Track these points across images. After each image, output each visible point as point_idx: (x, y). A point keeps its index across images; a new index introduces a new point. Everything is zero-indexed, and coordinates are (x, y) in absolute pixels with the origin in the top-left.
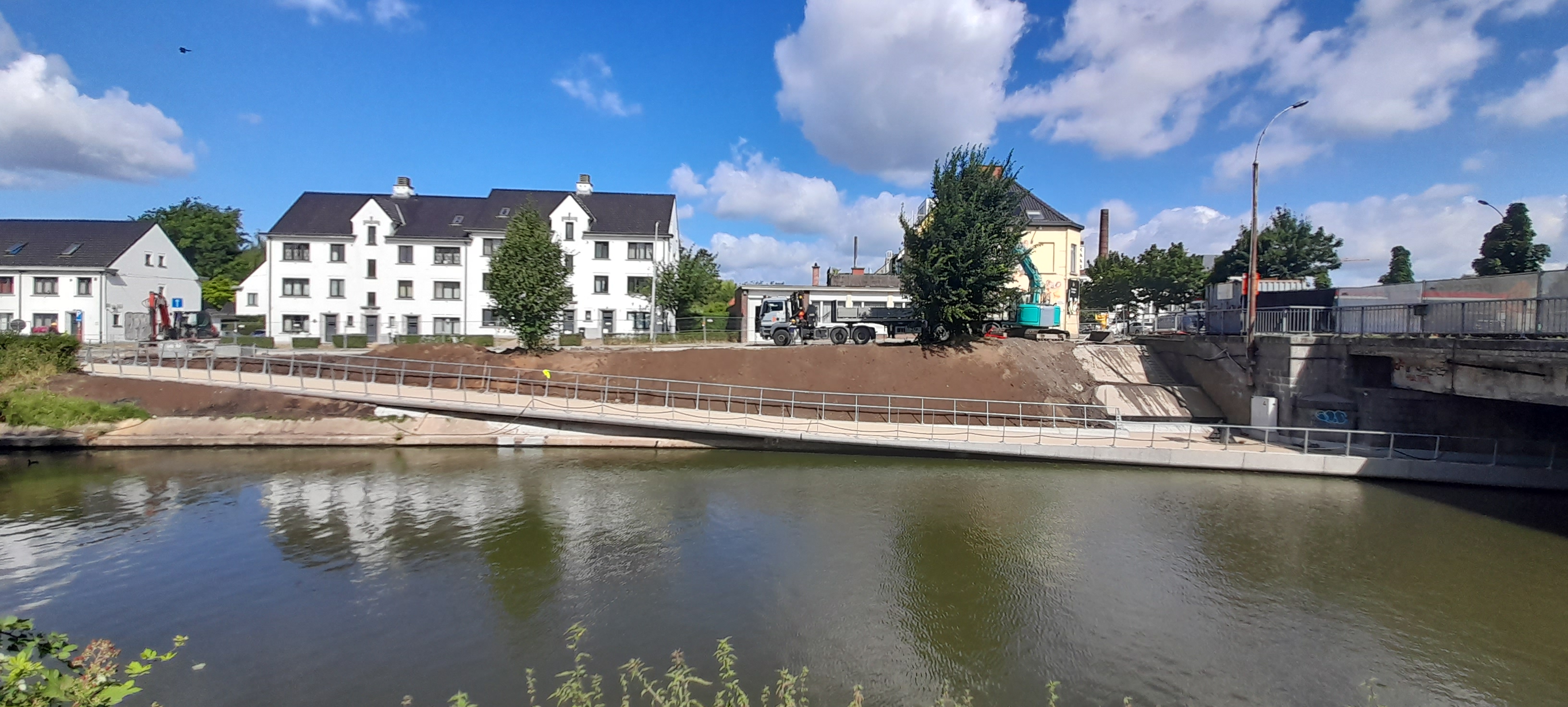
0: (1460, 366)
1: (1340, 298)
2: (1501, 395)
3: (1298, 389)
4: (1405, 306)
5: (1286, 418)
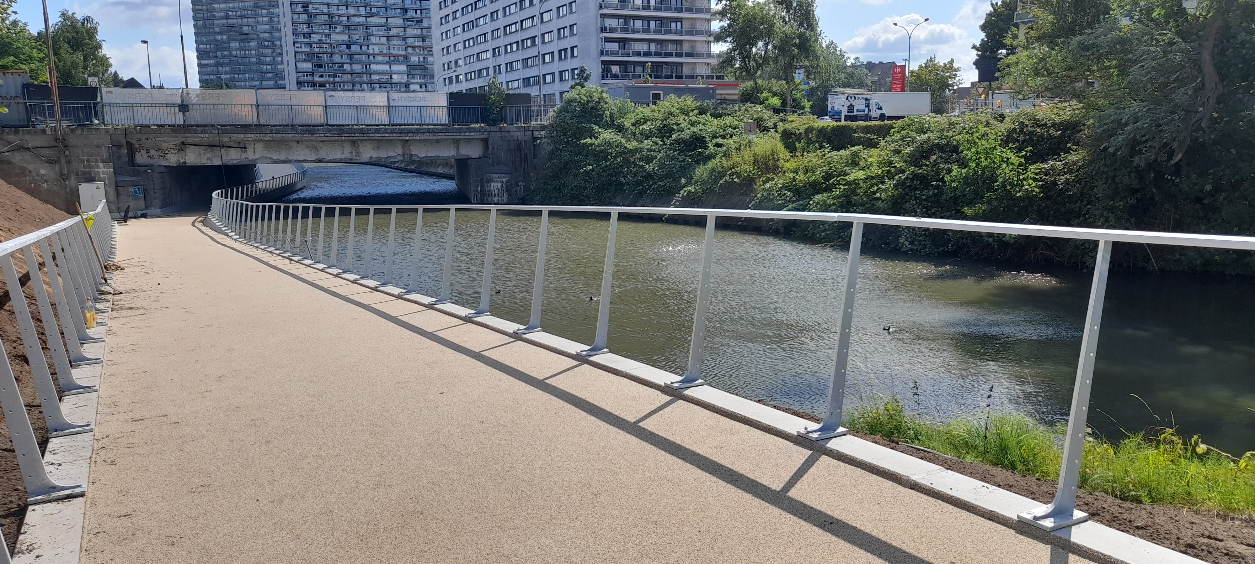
0: (188, 146)
1: (104, 95)
2: (217, 162)
3: (115, 172)
4: (168, 105)
5: (112, 197)
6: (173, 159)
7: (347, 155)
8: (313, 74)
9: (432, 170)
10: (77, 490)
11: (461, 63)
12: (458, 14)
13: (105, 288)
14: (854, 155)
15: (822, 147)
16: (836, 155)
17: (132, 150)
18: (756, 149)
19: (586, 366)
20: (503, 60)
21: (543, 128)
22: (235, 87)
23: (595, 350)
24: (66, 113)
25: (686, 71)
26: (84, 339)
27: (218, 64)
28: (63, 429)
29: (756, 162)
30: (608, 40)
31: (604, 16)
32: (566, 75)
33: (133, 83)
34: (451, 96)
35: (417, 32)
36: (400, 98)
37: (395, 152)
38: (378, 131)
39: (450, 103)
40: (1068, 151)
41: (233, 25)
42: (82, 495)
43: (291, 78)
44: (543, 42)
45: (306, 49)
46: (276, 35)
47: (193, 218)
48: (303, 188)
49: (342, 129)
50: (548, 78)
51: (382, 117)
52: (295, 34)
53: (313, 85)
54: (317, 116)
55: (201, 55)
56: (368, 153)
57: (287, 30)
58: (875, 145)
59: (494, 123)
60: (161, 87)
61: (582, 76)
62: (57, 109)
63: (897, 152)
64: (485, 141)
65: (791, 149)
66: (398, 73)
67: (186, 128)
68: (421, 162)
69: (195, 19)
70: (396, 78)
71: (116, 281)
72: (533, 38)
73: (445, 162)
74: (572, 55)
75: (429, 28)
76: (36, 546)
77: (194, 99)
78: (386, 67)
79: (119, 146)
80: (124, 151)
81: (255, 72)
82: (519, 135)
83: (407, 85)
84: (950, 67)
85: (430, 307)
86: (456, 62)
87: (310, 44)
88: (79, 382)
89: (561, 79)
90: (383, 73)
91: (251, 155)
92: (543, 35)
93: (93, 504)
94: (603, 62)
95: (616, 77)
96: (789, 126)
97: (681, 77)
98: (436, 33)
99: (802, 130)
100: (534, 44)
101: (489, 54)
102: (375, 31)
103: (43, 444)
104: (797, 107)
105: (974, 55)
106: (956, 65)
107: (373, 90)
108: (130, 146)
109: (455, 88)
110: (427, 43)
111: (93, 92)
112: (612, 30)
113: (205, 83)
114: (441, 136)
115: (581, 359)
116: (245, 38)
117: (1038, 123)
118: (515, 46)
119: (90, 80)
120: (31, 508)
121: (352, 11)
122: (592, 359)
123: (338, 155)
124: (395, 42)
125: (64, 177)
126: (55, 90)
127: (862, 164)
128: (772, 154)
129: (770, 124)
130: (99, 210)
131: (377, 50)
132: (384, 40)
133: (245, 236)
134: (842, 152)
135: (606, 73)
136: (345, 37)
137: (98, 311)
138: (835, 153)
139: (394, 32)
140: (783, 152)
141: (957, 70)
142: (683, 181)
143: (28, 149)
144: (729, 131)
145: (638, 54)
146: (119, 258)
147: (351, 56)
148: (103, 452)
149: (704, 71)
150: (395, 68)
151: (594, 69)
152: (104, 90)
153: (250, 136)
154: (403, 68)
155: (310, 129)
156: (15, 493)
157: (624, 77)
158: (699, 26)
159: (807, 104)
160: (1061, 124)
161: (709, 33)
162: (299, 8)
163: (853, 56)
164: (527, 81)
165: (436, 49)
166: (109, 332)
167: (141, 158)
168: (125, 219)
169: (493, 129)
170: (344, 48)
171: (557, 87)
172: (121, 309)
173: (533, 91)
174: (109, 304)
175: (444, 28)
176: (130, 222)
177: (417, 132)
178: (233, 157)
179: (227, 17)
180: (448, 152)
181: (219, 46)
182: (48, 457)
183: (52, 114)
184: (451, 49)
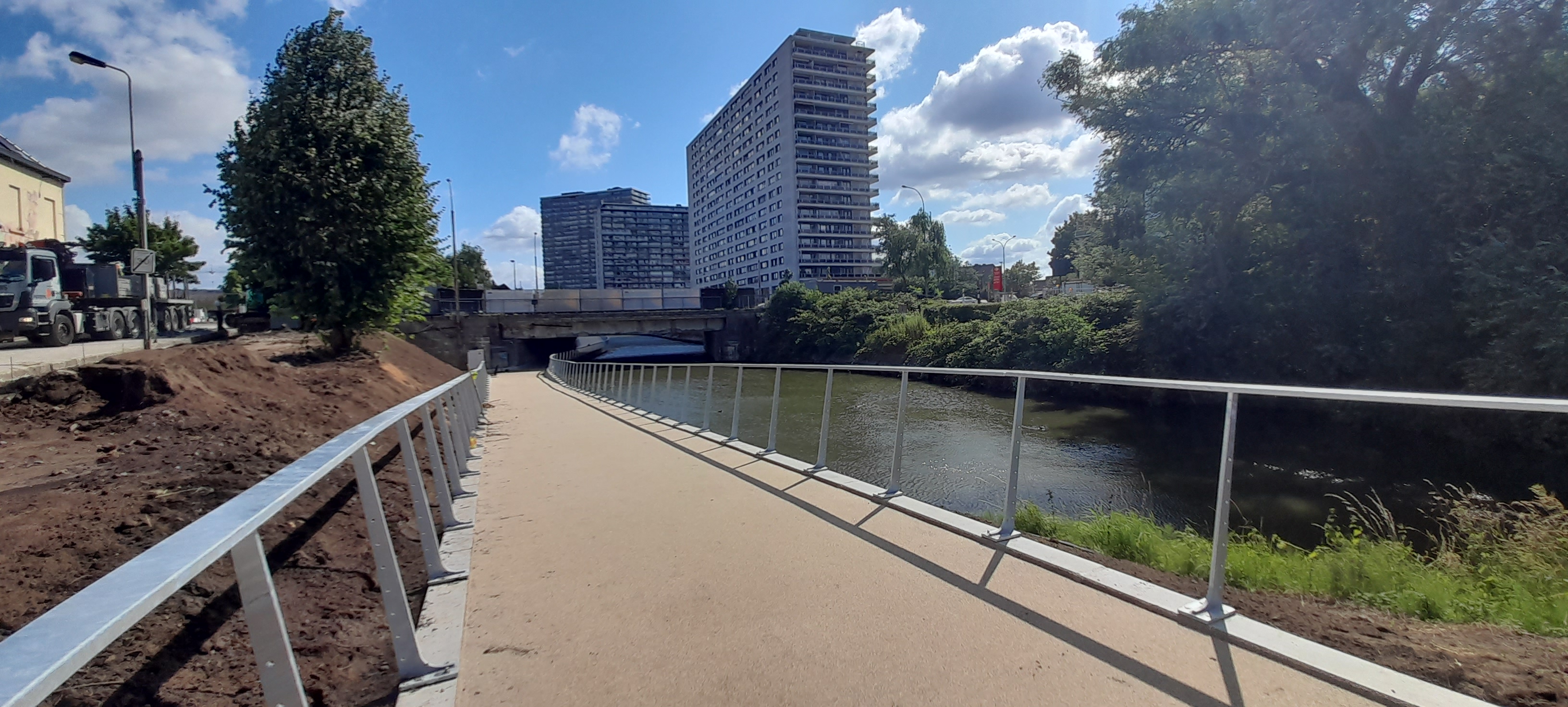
0: (536, 326)
1: (487, 295)
2: (554, 336)
3: (491, 343)
4: (526, 300)
5: (488, 359)
6: (526, 335)
7: (635, 330)
8: (614, 279)
9: (688, 339)
10: (462, 575)
11: (708, 269)
12: (707, 239)
13: (482, 420)
14: (975, 325)
15: (952, 320)
16: (962, 326)
17: (501, 328)
18: (907, 322)
19: (812, 480)
20: (735, 267)
21: (763, 310)
22: (566, 288)
23: (818, 468)
24: (463, 306)
25: (855, 272)
26: (469, 457)
27: (556, 274)
28: (453, 525)
29: (907, 331)
30: (804, 252)
31: (801, 237)
32: (776, 276)
33: (504, 287)
34: (702, 290)
35: (680, 251)
36: (669, 292)
37: (666, 328)
38: (655, 314)
39: (702, 295)
40: (1125, 322)
41: (567, 250)
42: (465, 578)
43: (600, 282)
44: (761, 255)
45: (610, 263)
46: (592, 255)
47: (537, 372)
48: (606, 352)
49: (633, 313)
50: (765, 278)
51: (658, 305)
52: (604, 254)
53: (614, 285)
54: (617, 305)
55: (546, 268)
56: (649, 328)
57: (599, 251)
58: (989, 319)
59: (730, 307)
60: (521, 289)
61: (787, 276)
62: (458, 305)
63: (1004, 323)
64: (724, 319)
65: (931, 322)
66: (668, 277)
67: (536, 314)
68: (681, 334)
69: (544, 246)
70: (666, 280)
71: (489, 414)
72: (754, 253)
73: (697, 333)
74: (780, 263)
75: (688, 248)
76: (433, 620)
77: (540, 297)
78: (660, 273)
79: (495, 327)
80: (498, 330)
81: (579, 278)
82: (746, 315)
83: (673, 284)
84: (1033, 266)
85: (696, 434)
86: (705, 269)
87: (613, 260)
88: (465, 489)
89: (773, 279)
90: (659, 277)
91: (574, 331)
92: (761, 251)
93: (474, 586)
94: (801, 267)
95: (809, 276)
96: (929, 307)
97: (852, 276)
98: (692, 251)
99: (938, 310)
100: (755, 256)
101: (726, 263)
102: (654, 251)
103: (440, 536)
104: (932, 294)
105: (1049, 258)
106: (1036, 266)
107: (651, 288)
108: (501, 327)
109: (704, 286)
110: (686, 257)
111: (481, 292)
112: (807, 246)
113: (547, 286)
114: (696, 316)
115: (808, 475)
116: (573, 257)
117: (1101, 303)
118: (743, 258)
119: (478, 285)
120: (430, 588)
121: (640, 239)
122: (816, 474)
123: (629, 330)
124: (666, 257)
125: (459, 347)
126: (457, 293)
127: (981, 331)
128: (919, 325)
129: (916, 305)
130: (480, 368)
131: (654, 262)
132: (659, 256)
133: (570, 383)
134: (966, 324)
135: (802, 274)
136: (635, 255)
137: (478, 437)
138: (962, 324)
139: (665, 251)
140: (925, 323)
141: (1038, 269)
142: (858, 344)
143: (437, 329)
144: (888, 310)
145: (824, 261)
146: (490, 399)
147: (638, 267)
148: (480, 543)
149: (868, 272)
150: (665, 273)
151: (795, 271)
152: (487, 291)
153: (575, 319)
154: (671, 273)
155: (614, 313)
156: (419, 576)
157: (815, 276)
158: (863, 243)
159: (940, 293)
160: (1117, 303)
161: (870, 247)
162: (607, 238)
163: (965, 260)
164: (750, 280)
165: (692, 260)
166: (485, 452)
167: (507, 334)
168: (495, 373)
169: (730, 311)
170: (634, 262)
171: (770, 284)
172: (493, 435)
173: (755, 286)
174: (484, 432)
175: (698, 247)
176: (499, 375)
177: (679, 314)
178: (564, 332)
179: (563, 245)
180: (700, 327)
181: (557, 263)
182: (443, 547)
183: (454, 308)
184: (701, 261)
